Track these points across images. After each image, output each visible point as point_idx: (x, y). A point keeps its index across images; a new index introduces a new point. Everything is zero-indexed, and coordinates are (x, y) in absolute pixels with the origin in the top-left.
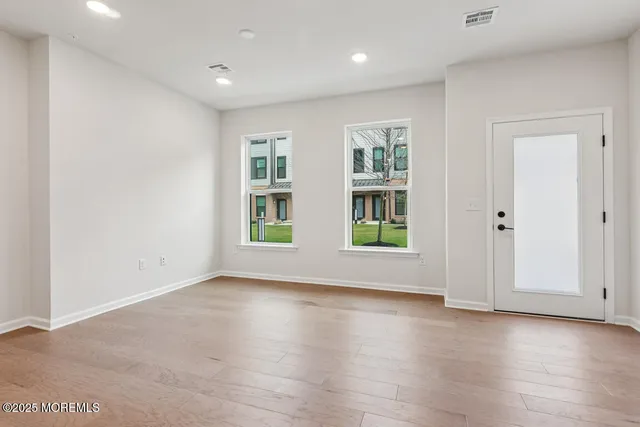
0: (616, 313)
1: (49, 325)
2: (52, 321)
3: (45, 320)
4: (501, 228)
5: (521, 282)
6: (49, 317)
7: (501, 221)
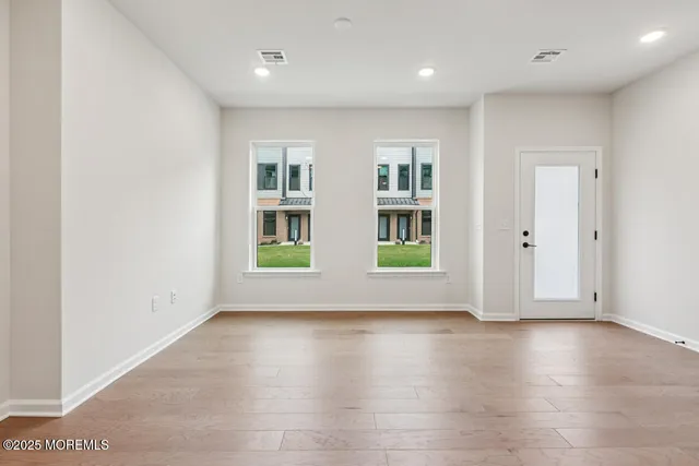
0: (603, 312)
1: (60, 408)
2: (64, 401)
3: (54, 402)
4: (526, 245)
5: (540, 293)
6: (58, 396)
7: (526, 239)
